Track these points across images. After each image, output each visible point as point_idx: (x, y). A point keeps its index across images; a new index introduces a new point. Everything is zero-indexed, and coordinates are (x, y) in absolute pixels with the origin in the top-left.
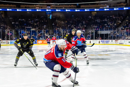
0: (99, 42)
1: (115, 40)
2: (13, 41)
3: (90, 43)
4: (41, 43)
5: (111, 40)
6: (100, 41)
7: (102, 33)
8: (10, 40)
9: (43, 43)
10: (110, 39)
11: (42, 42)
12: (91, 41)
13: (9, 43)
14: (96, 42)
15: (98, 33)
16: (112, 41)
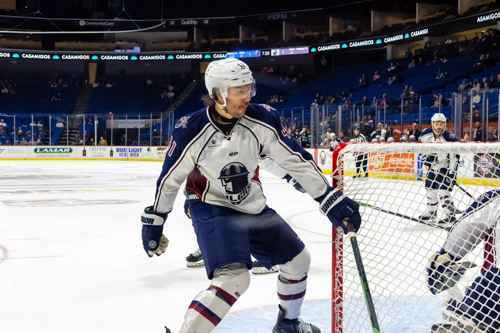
0: (112, 151)
1: (156, 148)
3: (84, 154)
5: (145, 148)
6: (114, 148)
7: (120, 126)
10: (141, 145)
12: (87, 148)
14: (103, 152)
15: (108, 127)
16: (148, 150)
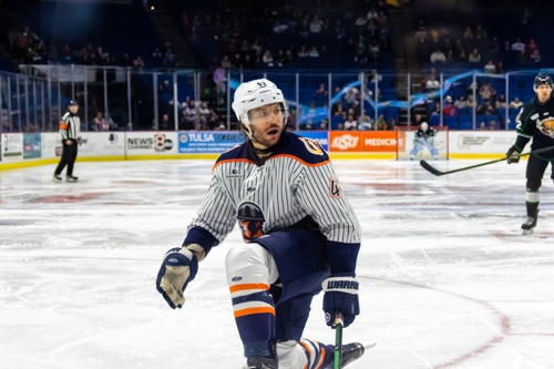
2: (192, 135)
4: (350, 150)
8: (180, 128)
9: (361, 148)
11: (356, 139)
13: (169, 148)
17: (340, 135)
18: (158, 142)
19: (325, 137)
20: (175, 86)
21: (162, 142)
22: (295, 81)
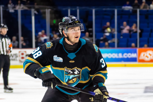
4: (152, 61)
17: (145, 51)
18: (21, 56)
19: (135, 52)
20: (33, 18)
21: (24, 56)
22: (114, 14)
